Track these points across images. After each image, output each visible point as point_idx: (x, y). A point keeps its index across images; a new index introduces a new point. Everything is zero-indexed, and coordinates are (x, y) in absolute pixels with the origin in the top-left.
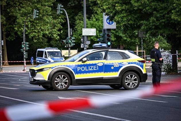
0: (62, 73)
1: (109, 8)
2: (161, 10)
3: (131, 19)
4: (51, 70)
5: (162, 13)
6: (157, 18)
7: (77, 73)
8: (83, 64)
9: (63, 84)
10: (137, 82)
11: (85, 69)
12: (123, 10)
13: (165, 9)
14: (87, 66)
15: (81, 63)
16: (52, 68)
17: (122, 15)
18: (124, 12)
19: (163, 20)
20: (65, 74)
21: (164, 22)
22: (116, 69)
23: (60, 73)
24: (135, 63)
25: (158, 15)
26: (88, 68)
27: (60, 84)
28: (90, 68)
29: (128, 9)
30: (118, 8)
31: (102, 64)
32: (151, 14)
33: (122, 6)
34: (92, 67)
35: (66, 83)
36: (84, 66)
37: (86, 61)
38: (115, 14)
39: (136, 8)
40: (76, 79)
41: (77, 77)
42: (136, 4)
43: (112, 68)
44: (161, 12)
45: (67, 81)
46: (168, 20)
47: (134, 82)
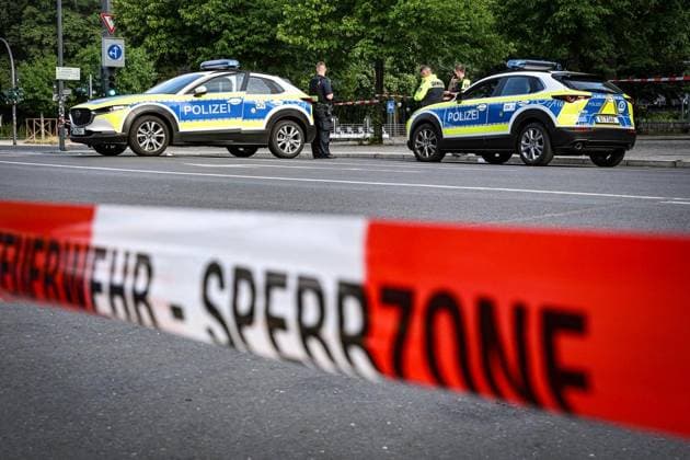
0: (152, 117)
1: (133, 23)
2: (236, 28)
3: (174, 45)
4: (129, 110)
5: (238, 34)
6: (229, 41)
7: (185, 118)
8: (196, 99)
9: (154, 141)
10: (299, 141)
11: (202, 110)
12: (160, 27)
13: (242, 26)
14: (206, 103)
15: (191, 97)
16: (131, 106)
17: (158, 37)
18: (161, 30)
19: (241, 47)
20: (159, 120)
21: (242, 51)
22: (260, 115)
23: (147, 117)
24: (296, 103)
25: (232, 38)
26: (207, 109)
27: (148, 141)
28: (213, 108)
29: (170, 26)
30: (152, 22)
31: (240, 101)
32: (218, 36)
33: (159, 20)
34: (217, 106)
35: (159, 139)
36: (199, 103)
37: (204, 93)
38: (144, 35)
39: (189, 24)
40: (181, 130)
41: (185, 127)
42: (189, 16)
43: (253, 111)
44: (236, 31)
45: (163, 135)
46: (248, 47)
47: (293, 141)
